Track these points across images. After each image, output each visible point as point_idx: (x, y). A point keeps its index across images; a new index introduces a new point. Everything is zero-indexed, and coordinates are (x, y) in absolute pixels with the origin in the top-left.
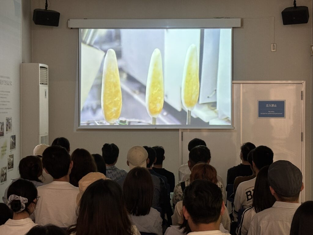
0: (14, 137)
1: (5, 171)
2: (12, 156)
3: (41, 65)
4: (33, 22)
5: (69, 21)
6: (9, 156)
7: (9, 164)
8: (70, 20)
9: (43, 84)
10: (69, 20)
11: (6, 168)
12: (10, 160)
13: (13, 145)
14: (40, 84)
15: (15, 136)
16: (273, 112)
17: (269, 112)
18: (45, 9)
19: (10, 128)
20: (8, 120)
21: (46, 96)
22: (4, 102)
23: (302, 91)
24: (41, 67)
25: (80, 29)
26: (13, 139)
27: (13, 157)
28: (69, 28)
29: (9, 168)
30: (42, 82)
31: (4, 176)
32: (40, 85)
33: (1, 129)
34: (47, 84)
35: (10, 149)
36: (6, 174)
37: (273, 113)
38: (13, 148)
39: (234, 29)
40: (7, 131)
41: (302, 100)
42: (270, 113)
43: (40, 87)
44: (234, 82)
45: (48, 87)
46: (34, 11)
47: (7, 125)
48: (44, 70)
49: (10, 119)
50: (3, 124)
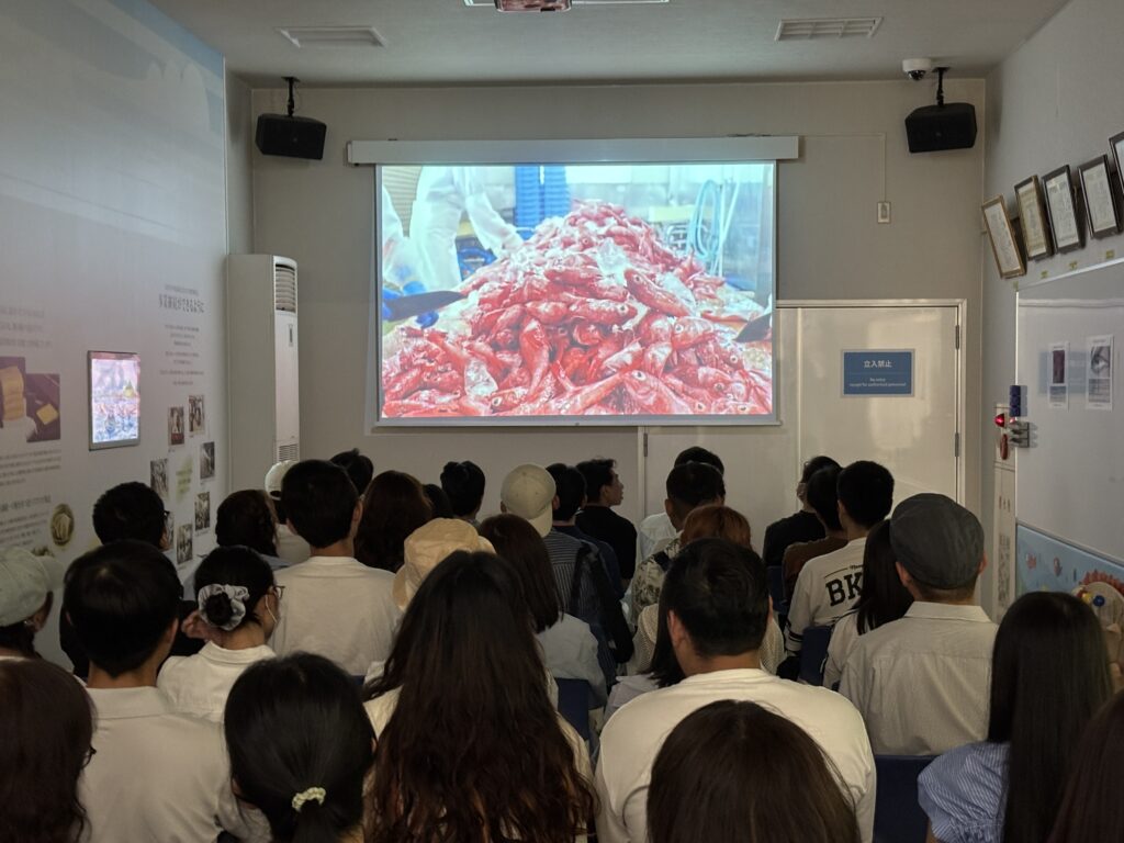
0: (210, 447)
1: (188, 535)
2: (205, 497)
3: (277, 260)
4: (256, 149)
5: (349, 146)
6: (199, 496)
7: (197, 516)
8: (354, 142)
9: (283, 309)
10: (350, 142)
11: (190, 527)
12: (201, 506)
13: (208, 468)
14: (278, 309)
15: (212, 444)
16: (880, 380)
17: (872, 380)
18: (287, 113)
19: (199, 423)
20: (194, 402)
21: (291, 340)
22: (184, 354)
23: (957, 327)
24: (277, 265)
25: (377, 168)
26: (207, 451)
27: (208, 499)
28: (350, 164)
29: (198, 528)
30: (282, 305)
31: (187, 548)
32: (276, 311)
33: (178, 425)
34: (293, 310)
35: (202, 477)
36: (190, 542)
37: (881, 382)
38: (207, 477)
39: (782, 165)
40: (192, 430)
41: (958, 348)
42: (874, 384)
43: (276, 316)
44: (781, 302)
45: (296, 320)
46: (260, 119)
47: (192, 416)
48: (286, 274)
49: (200, 400)
50: (181, 413)
